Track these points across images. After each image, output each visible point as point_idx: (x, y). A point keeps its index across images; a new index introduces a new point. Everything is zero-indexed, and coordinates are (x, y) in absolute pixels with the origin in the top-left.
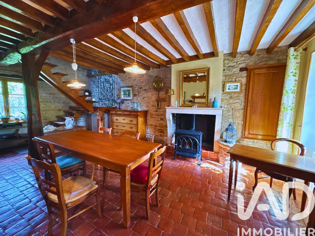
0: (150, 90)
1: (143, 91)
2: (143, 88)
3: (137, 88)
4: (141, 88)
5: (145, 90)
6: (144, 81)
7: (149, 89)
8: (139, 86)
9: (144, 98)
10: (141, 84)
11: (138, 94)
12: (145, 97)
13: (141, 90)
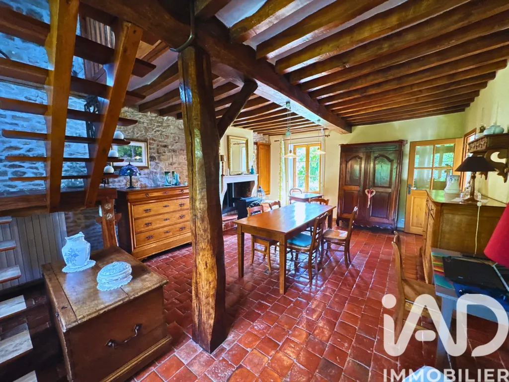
0: (182, 152)
1: (170, 152)
2: (170, 147)
3: (155, 146)
4: (165, 146)
5: (174, 151)
6: (170, 134)
7: (181, 150)
8: (160, 142)
9: (171, 165)
10: (165, 139)
11: (159, 157)
12: (175, 163)
13: (166, 149)
